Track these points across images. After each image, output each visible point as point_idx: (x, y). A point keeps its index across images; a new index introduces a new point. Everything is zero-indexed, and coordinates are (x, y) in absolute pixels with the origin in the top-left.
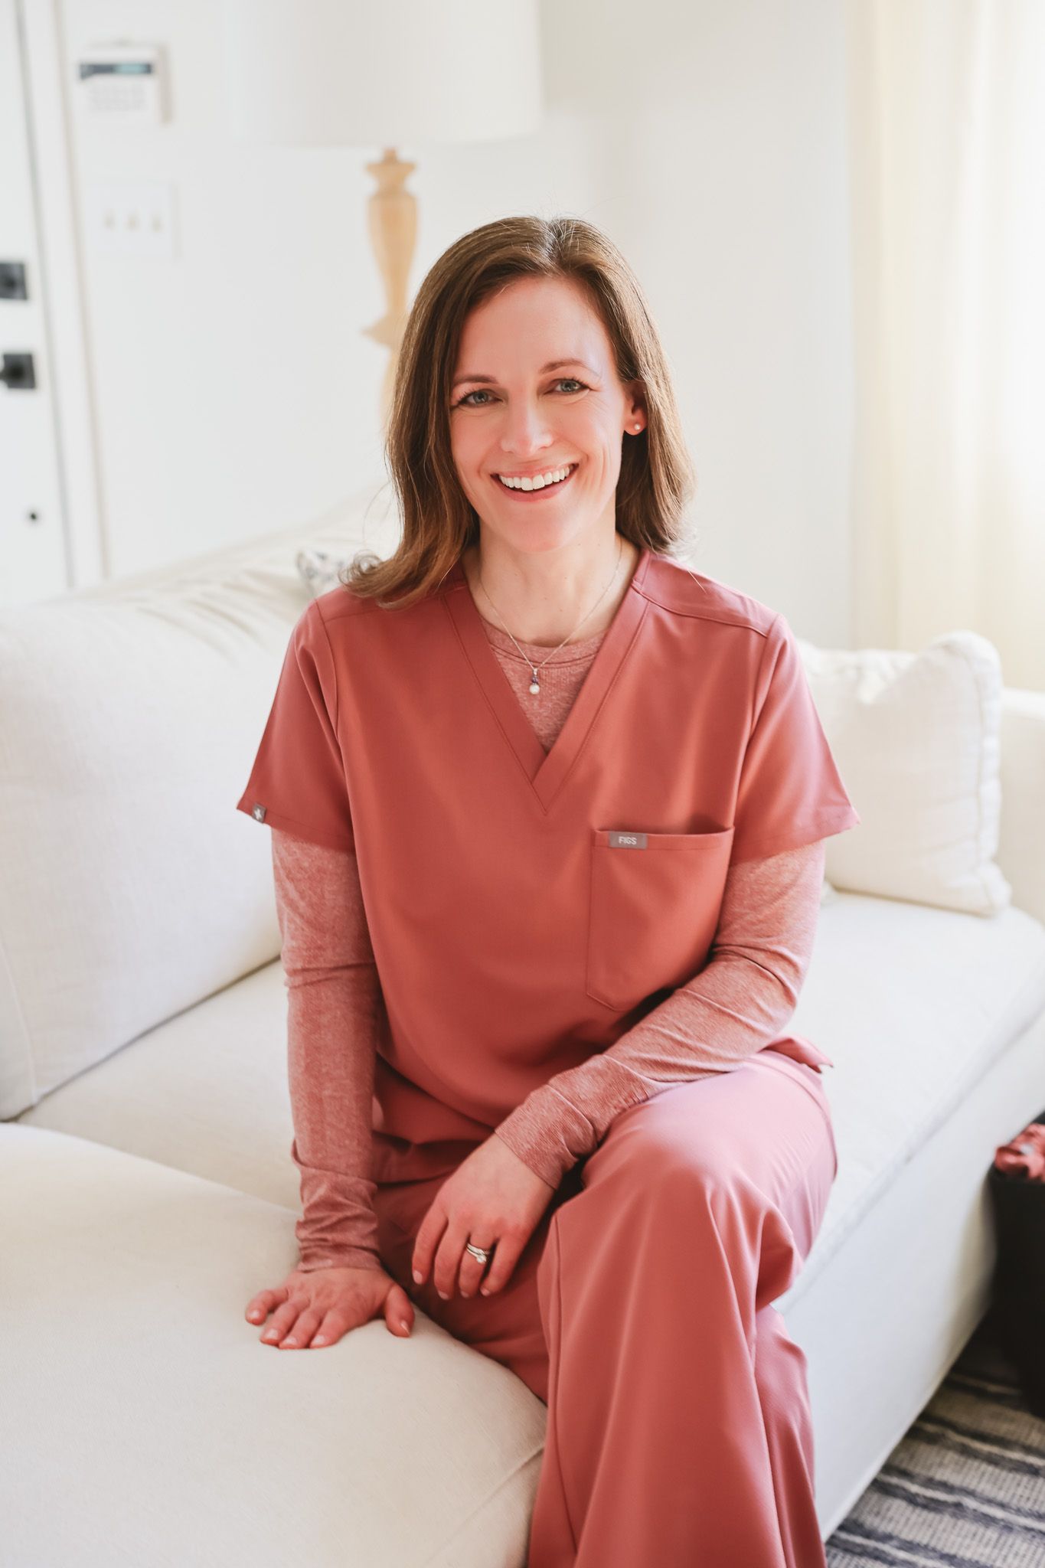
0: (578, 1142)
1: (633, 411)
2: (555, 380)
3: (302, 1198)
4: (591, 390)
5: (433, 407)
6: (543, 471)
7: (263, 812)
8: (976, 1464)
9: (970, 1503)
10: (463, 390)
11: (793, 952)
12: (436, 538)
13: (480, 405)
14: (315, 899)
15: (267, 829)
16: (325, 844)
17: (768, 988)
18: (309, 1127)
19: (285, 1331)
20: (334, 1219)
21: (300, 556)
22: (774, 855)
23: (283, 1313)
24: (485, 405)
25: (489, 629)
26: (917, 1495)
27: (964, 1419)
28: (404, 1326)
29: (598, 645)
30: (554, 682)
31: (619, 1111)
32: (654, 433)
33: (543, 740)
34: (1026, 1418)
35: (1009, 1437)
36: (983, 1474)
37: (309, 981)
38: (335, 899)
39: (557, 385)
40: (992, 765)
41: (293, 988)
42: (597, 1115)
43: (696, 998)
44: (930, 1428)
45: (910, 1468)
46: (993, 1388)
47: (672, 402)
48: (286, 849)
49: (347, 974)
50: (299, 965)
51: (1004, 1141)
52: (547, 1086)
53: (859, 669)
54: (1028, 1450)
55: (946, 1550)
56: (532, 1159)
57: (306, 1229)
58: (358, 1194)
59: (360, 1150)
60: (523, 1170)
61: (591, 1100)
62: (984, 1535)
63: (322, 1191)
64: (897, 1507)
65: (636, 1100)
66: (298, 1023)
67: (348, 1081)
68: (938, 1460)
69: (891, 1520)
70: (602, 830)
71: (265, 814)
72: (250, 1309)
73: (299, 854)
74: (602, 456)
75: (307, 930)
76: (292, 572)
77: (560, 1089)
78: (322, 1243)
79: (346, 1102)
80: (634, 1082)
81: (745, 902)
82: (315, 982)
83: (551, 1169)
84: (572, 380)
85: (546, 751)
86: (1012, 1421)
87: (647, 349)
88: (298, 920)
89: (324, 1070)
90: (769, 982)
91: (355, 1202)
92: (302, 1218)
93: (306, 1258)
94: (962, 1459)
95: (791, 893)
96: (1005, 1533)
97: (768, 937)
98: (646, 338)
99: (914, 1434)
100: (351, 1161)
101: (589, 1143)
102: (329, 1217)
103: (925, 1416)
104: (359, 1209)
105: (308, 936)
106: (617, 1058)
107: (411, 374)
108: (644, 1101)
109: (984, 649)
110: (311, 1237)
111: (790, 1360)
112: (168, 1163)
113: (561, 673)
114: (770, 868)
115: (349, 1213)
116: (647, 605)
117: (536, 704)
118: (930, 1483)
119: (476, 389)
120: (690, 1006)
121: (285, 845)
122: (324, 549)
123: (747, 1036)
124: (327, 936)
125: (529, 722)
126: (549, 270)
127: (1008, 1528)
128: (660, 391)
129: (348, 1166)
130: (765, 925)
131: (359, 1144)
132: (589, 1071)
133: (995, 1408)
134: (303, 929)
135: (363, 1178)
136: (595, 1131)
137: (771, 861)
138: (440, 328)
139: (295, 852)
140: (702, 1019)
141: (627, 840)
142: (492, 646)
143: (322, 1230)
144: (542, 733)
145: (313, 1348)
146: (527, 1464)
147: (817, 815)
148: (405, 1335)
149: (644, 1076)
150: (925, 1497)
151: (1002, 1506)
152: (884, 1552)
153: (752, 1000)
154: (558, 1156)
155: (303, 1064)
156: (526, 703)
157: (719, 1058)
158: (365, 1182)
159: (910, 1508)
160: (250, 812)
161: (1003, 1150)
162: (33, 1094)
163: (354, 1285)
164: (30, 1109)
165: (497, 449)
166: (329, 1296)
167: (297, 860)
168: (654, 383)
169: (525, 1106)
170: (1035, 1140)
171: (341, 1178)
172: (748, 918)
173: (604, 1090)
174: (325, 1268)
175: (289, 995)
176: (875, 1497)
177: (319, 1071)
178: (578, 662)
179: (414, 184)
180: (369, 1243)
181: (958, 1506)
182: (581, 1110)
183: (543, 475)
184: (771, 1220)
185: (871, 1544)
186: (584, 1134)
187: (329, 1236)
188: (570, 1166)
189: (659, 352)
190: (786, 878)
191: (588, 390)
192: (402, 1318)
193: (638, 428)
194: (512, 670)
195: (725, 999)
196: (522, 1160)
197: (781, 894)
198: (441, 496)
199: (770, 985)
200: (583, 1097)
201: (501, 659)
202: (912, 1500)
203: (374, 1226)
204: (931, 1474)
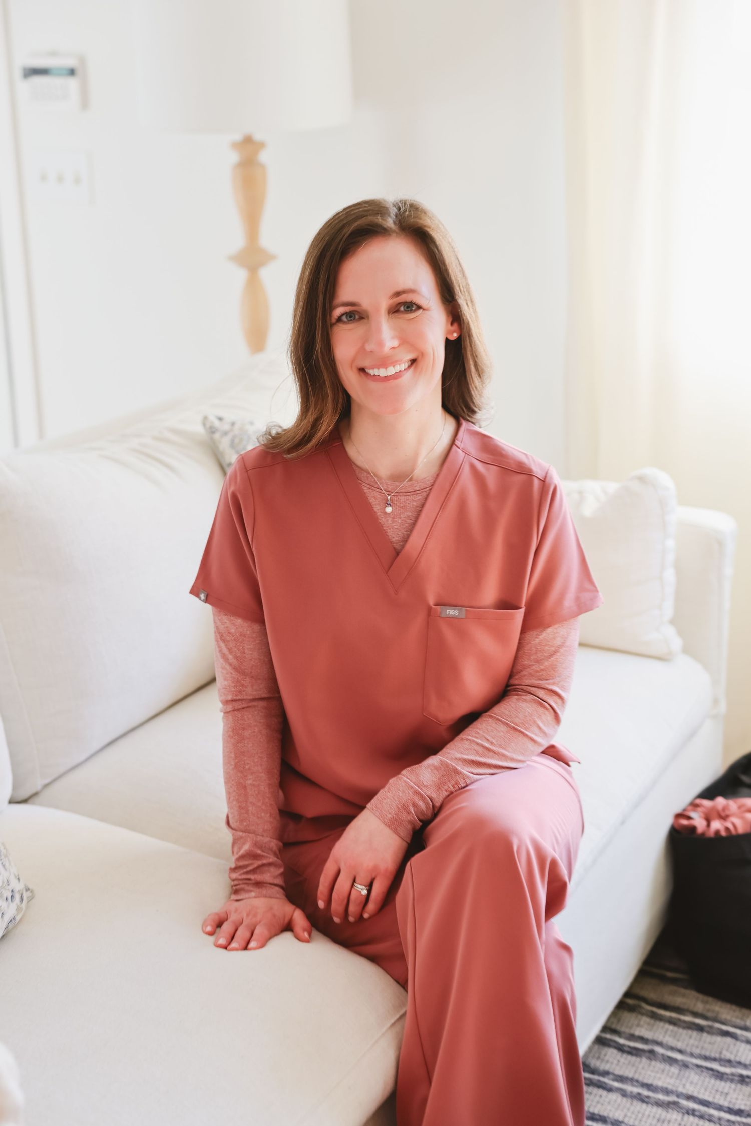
0: (422, 813)
1: (452, 324)
2: (399, 303)
3: (233, 852)
4: (424, 309)
5: (319, 324)
6: (393, 364)
7: (206, 596)
8: (662, 1024)
9: (659, 1050)
10: (338, 312)
11: (561, 690)
12: (322, 411)
13: (350, 322)
14: (239, 654)
15: (208, 607)
16: (245, 618)
17: (545, 714)
18: (238, 805)
19: (230, 939)
20: (255, 866)
21: (205, 418)
22: (551, 626)
23: (227, 927)
24: (354, 322)
25: (358, 471)
26: (623, 1046)
27: (652, 995)
28: (306, 935)
29: (432, 481)
30: (402, 505)
31: (448, 793)
32: (466, 338)
33: (394, 545)
34: (693, 994)
35: (682, 1006)
36: (667, 1030)
37: (236, 708)
38: (251, 654)
39: (401, 306)
40: (671, 558)
41: (226, 713)
42: (434, 795)
43: (498, 719)
44: (630, 1001)
45: (618, 1028)
46: (670, 975)
47: (477, 317)
48: (220, 619)
49: (262, 704)
50: (229, 697)
51: (678, 809)
52: (400, 776)
53: (580, 493)
54: (696, 1015)
55: (646, 1081)
56: (393, 824)
57: (237, 873)
58: (271, 849)
59: (272, 820)
60: (387, 831)
61: (430, 785)
62: (669, 1071)
63: (246, 847)
64: (611, 1054)
65: (460, 786)
66: (229, 736)
67: (263, 774)
68: (636, 1022)
69: (607, 1062)
70: (437, 604)
71: (207, 595)
72: (204, 925)
73: (228, 623)
74: (432, 353)
75: (234, 673)
76: (199, 429)
77: (410, 777)
78: (248, 882)
79: (262, 788)
80: (458, 774)
81: (532, 657)
82: (240, 709)
83: (405, 831)
84: (411, 302)
85: (397, 554)
86: (684, 996)
87: (460, 282)
88: (228, 667)
89: (247, 767)
90: (545, 710)
91: (269, 854)
92: (233, 866)
93: (236, 892)
94: (652, 1022)
95: (562, 651)
96: (683, 1069)
97: (547, 680)
98: (460, 276)
99: (621, 1006)
100: (266, 827)
101: (429, 814)
102: (252, 864)
103: (628, 994)
104: (272, 859)
105: (235, 678)
106: (447, 758)
107: (304, 304)
108: (464, 787)
109: (664, 479)
110: (240, 877)
111: (564, 954)
112: (133, 828)
113: (407, 500)
114: (549, 634)
115: (265, 861)
116: (465, 456)
117: (390, 520)
118: (632, 1037)
119: (348, 311)
120: (494, 725)
121: (220, 618)
122: (221, 414)
123: (530, 745)
124: (247, 678)
125: (385, 533)
126: (394, 231)
127: (686, 1066)
128: (469, 309)
129: (264, 831)
130: (545, 672)
131: (270, 816)
132: (429, 766)
133: (673, 988)
134: (231, 673)
135: (274, 839)
136: (433, 806)
137: (549, 630)
138: (322, 272)
139: (226, 622)
140: (502, 734)
141: (451, 612)
142: (360, 482)
143: (247, 873)
144: (394, 540)
145: (251, 949)
146: (393, 1024)
147: (577, 598)
148: (308, 941)
149: (465, 770)
150: (629, 1047)
151: (680, 1052)
152: (605, 1083)
153: (535, 722)
154: (410, 822)
155: (233, 763)
156: (383, 519)
157: (512, 760)
158: (275, 841)
159: (620, 1054)
160: (198, 595)
161: (679, 816)
162: (38, 784)
163: (271, 909)
164: (36, 794)
165: (362, 351)
166: (255, 915)
167: (227, 627)
168: (465, 304)
169: (386, 789)
170: (699, 809)
171: (259, 838)
172: (534, 667)
173: (439, 779)
174: (250, 898)
175: (223, 718)
176: (596, 1047)
177: (244, 767)
178: (418, 492)
179: (264, 157)
180: (279, 881)
181: (652, 1052)
182: (425, 792)
183: (394, 367)
184: (554, 864)
185: (595, 1078)
186: (427, 807)
187: (252, 877)
188: (417, 828)
189: (467, 284)
190: (558, 641)
191: (421, 311)
192: (304, 930)
193: (455, 335)
194: (374, 499)
195: (517, 720)
196: (386, 825)
197: (555, 652)
198: (325, 383)
199: (546, 712)
200: (425, 783)
201: (366, 490)
202: (621, 1049)
203: (282, 870)
204: (632, 1032)
